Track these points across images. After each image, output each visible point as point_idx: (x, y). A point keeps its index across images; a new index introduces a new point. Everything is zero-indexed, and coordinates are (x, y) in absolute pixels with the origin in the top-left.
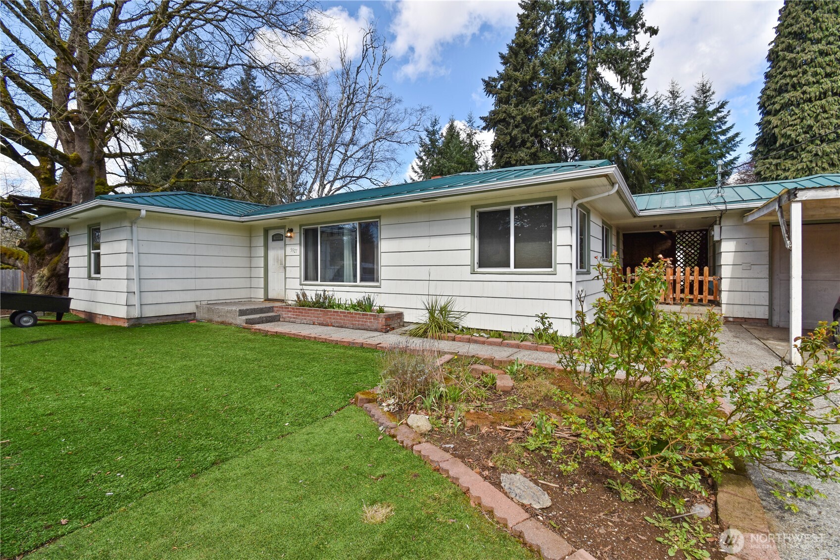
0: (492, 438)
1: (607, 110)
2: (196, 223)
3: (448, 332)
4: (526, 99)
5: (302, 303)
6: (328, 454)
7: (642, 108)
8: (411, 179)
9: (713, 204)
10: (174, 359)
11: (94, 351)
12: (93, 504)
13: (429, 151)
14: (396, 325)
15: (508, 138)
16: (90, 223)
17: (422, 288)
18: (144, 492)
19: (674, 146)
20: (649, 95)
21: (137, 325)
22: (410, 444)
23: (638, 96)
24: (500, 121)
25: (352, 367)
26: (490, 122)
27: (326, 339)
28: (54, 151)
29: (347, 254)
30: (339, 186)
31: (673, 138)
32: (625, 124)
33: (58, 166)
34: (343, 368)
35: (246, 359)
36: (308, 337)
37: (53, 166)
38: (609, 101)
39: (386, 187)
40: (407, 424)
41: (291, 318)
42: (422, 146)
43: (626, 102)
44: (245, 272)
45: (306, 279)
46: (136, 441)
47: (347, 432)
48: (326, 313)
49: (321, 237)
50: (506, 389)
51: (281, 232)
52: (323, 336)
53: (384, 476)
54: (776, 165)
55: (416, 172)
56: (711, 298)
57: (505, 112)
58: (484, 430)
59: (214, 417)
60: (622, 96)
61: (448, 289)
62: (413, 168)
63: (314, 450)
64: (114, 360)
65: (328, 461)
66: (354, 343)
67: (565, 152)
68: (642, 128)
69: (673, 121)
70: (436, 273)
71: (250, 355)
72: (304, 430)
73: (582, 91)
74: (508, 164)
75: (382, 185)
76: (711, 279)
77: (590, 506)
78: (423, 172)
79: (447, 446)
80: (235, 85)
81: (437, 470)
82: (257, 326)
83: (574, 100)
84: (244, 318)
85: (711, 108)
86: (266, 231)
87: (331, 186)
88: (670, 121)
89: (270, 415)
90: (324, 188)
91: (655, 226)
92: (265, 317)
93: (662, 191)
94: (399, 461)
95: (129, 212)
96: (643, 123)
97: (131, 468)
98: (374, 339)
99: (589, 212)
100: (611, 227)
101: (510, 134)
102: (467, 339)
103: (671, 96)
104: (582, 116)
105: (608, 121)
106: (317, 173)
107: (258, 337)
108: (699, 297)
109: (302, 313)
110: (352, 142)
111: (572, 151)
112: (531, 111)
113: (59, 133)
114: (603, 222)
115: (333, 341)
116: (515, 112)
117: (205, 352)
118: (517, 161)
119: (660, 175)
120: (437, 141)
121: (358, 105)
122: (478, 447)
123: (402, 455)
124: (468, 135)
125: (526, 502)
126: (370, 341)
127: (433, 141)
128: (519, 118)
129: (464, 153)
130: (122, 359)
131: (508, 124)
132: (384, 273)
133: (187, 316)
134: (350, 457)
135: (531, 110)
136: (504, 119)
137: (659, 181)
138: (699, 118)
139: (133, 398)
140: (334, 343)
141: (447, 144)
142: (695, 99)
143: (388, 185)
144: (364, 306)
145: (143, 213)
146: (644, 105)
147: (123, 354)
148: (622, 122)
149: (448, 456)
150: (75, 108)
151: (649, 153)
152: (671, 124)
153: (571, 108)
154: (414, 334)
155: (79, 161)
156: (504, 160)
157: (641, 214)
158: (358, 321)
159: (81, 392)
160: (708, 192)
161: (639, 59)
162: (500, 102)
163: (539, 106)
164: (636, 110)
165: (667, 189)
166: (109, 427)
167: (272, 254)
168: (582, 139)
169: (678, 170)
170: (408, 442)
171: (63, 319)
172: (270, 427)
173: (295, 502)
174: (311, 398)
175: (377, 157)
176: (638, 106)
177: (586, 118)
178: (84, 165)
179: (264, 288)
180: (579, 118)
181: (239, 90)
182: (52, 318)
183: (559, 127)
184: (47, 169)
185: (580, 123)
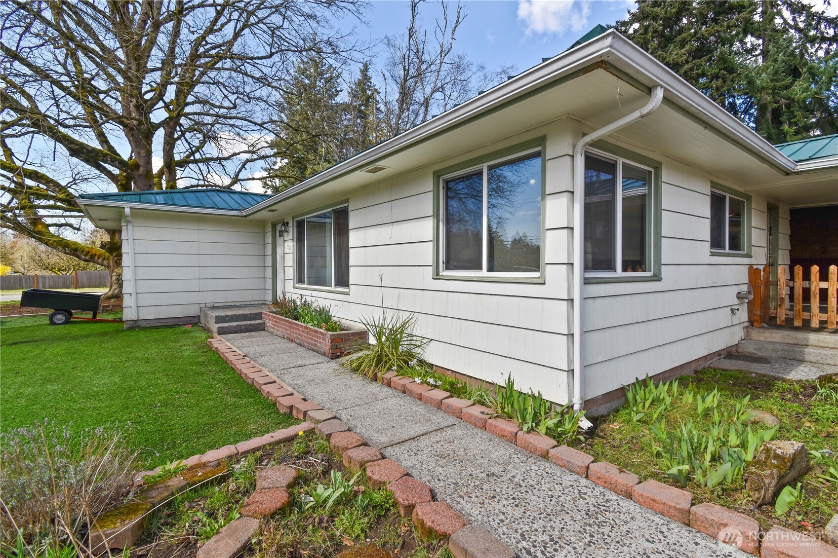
2: (200, 219)
3: (389, 369)
14: (353, 349)
21: (134, 327)
28: (114, 158)
41: (271, 327)
45: (298, 281)
48: (291, 326)
83: (746, 31)
84: (218, 325)
86: (274, 226)
100: (749, 198)
102: (403, 386)
104: (759, 52)
109: (277, 322)
111: (743, 103)
114: (713, 185)
132: (354, 275)
133: (191, 319)
145: (127, 210)
155: (136, 167)
158: (312, 339)
168: (758, 82)
177: (765, 54)
178: (141, 169)
179: (273, 290)
180: (754, 56)
181: (357, 91)
182: (90, 315)
183: (720, 70)
184: (124, 176)
185: (755, 61)
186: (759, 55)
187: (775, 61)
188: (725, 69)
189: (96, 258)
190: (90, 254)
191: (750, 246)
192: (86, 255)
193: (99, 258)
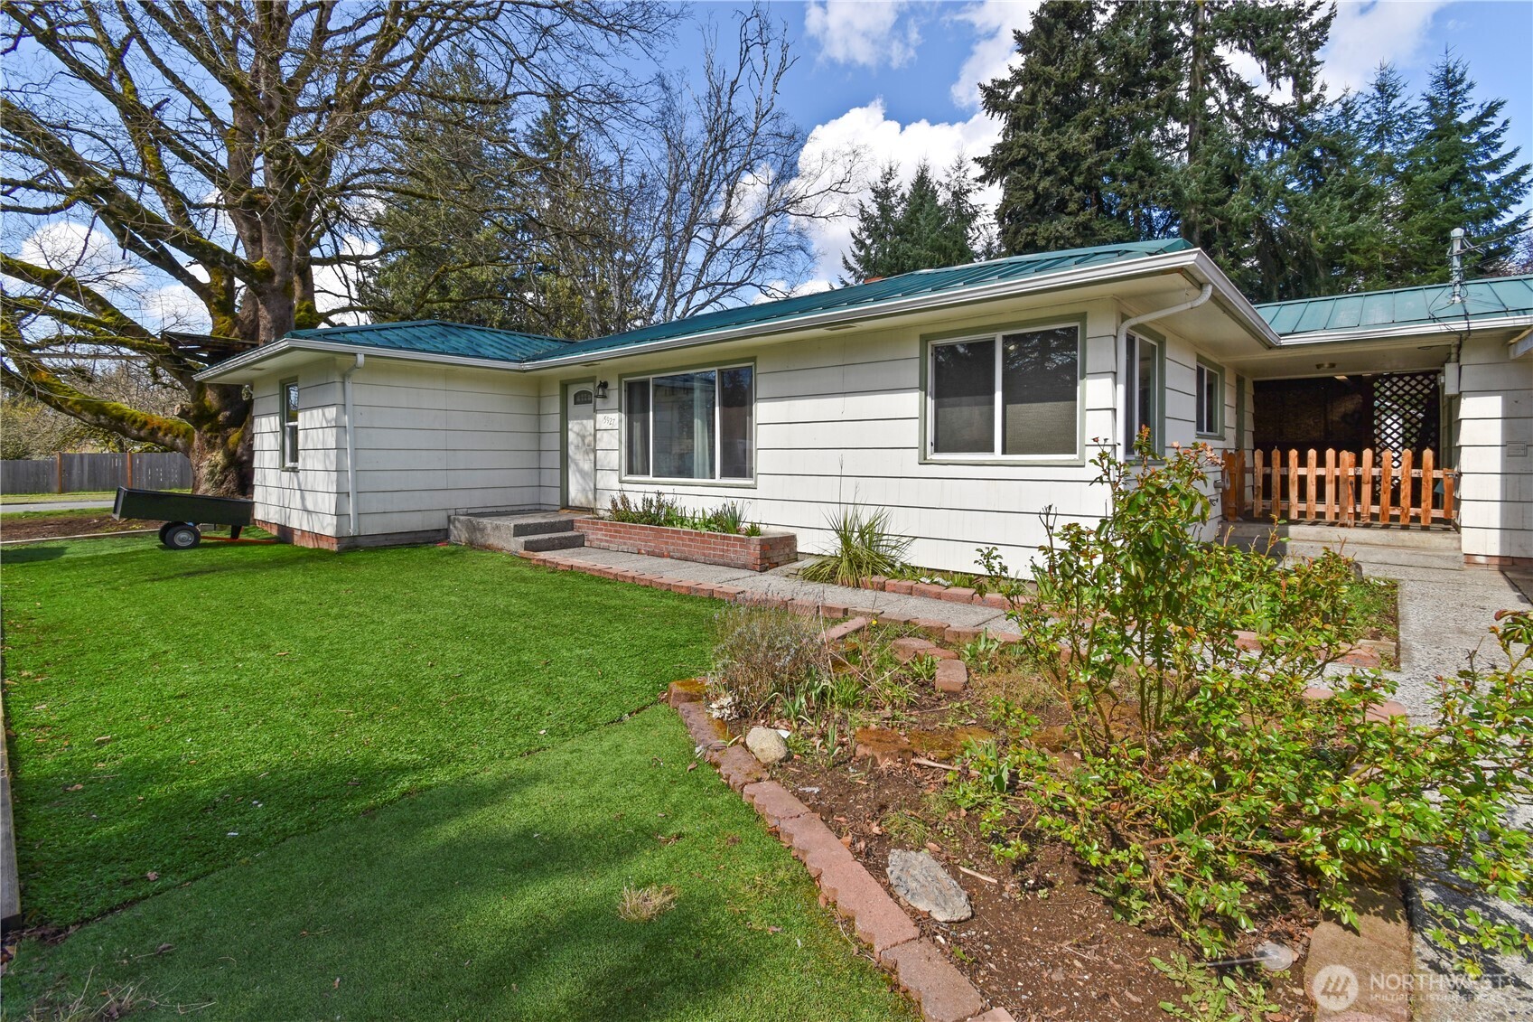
0: (898, 780)
1: (1238, 130)
2: (449, 374)
3: (874, 573)
4: (1068, 118)
5: (622, 514)
6: (594, 790)
7: (1313, 122)
8: (843, 282)
9: (1439, 319)
10: (394, 609)
11: (276, 592)
12: (204, 850)
13: (877, 228)
14: (781, 558)
15: (1030, 196)
16: (285, 376)
17: (828, 489)
18: (285, 835)
19: (1382, 196)
20: (1330, 96)
21: (351, 547)
22: (740, 782)
23: (1307, 98)
24: (1014, 164)
25: (681, 634)
26: (995, 166)
27: (651, 581)
28: (231, 258)
29: (698, 424)
30: (703, 300)
31: (1383, 182)
32: (1277, 156)
33: (238, 283)
34: (665, 636)
35: (509, 613)
36: (622, 576)
37: (231, 282)
38: (1240, 113)
39: (788, 301)
40: (744, 744)
41: (601, 540)
42: (864, 220)
43: (1277, 111)
44: (529, 460)
45: (630, 471)
46: (297, 747)
47: (639, 753)
48: (659, 534)
49: (654, 395)
50: (952, 688)
51: (590, 387)
52: (648, 576)
53: (679, 836)
55: (850, 269)
56: (1438, 513)
57: (1024, 146)
58: (885, 764)
59: (429, 713)
60: (1270, 101)
61: (874, 492)
62: (846, 262)
63: (573, 781)
64: (302, 607)
65: (594, 801)
66: (697, 590)
67: (1149, 219)
68: (1315, 164)
69: (1383, 146)
70: (853, 462)
71: (516, 605)
72: (568, 744)
73: (1182, 95)
74: (1031, 247)
75: (781, 296)
76: (1438, 474)
77: (1047, 925)
78: (865, 268)
79: (808, 789)
80: (533, 125)
81: (776, 833)
82: (542, 555)
83: (1168, 113)
84: (522, 539)
85: (1464, 119)
86: (565, 386)
87: (688, 302)
88: (1377, 147)
89: (519, 714)
90: (675, 306)
91: (1319, 366)
92: (558, 538)
93: (1358, 290)
94: (712, 812)
95: (339, 358)
96: (1317, 153)
97: (276, 792)
98: (736, 583)
99: (1162, 342)
100: (1222, 370)
101: (1035, 189)
102: (907, 587)
103: (1378, 95)
104: (1184, 145)
105: (1239, 152)
106: (664, 279)
107: (539, 575)
108: (1413, 511)
109: (619, 532)
110: (726, 220)
111: (1161, 216)
112: (1078, 140)
113: (238, 226)
114: (1200, 359)
115: (662, 584)
116: (1045, 145)
117: (446, 599)
118: (1048, 240)
119: (1355, 257)
120: (892, 208)
121: (735, 151)
122: (865, 795)
123: (720, 801)
124: (954, 193)
125: (922, 906)
126: (727, 588)
127: (885, 210)
128: (1052, 156)
129: (946, 229)
130: (314, 607)
131: (1031, 168)
132: (762, 461)
133: (434, 534)
134: (631, 799)
135: (1075, 138)
136: (1023, 160)
137: (1353, 270)
138: (1440, 138)
139: (314, 673)
140: (664, 588)
141: (912, 215)
142: (1430, 99)
143: (792, 296)
144: (726, 522)
145: (361, 358)
146: (1319, 117)
147: (318, 597)
148: (1270, 154)
149: (801, 808)
150: (261, 184)
151: (1328, 212)
152: (1379, 154)
153: (1162, 129)
154: (813, 576)
155: (268, 274)
156: (1021, 239)
157: (1285, 341)
158: (714, 549)
159: (239, 660)
160: (1432, 294)
161: (1306, 25)
162: (1014, 125)
163: (1092, 132)
164: (1299, 128)
165: (1368, 289)
166: (264, 721)
167: (574, 426)
168: (1186, 192)
169: (1395, 246)
170: (738, 778)
171: (243, 536)
172: (514, 736)
173: (515, 871)
174: (596, 687)
175: (770, 245)
176: (1304, 119)
177: (1192, 149)
178: (277, 279)
179: (561, 487)
180: (1178, 150)
181: (540, 134)
182: (225, 534)
183: (1136, 169)
184: (223, 288)
185: (1179, 159)
186: (1185, 149)
187: (1208, 163)
188: (1142, 168)
189: (160, 434)
190: (149, 427)
191: (1223, 427)
192: (139, 429)
193: (166, 435)
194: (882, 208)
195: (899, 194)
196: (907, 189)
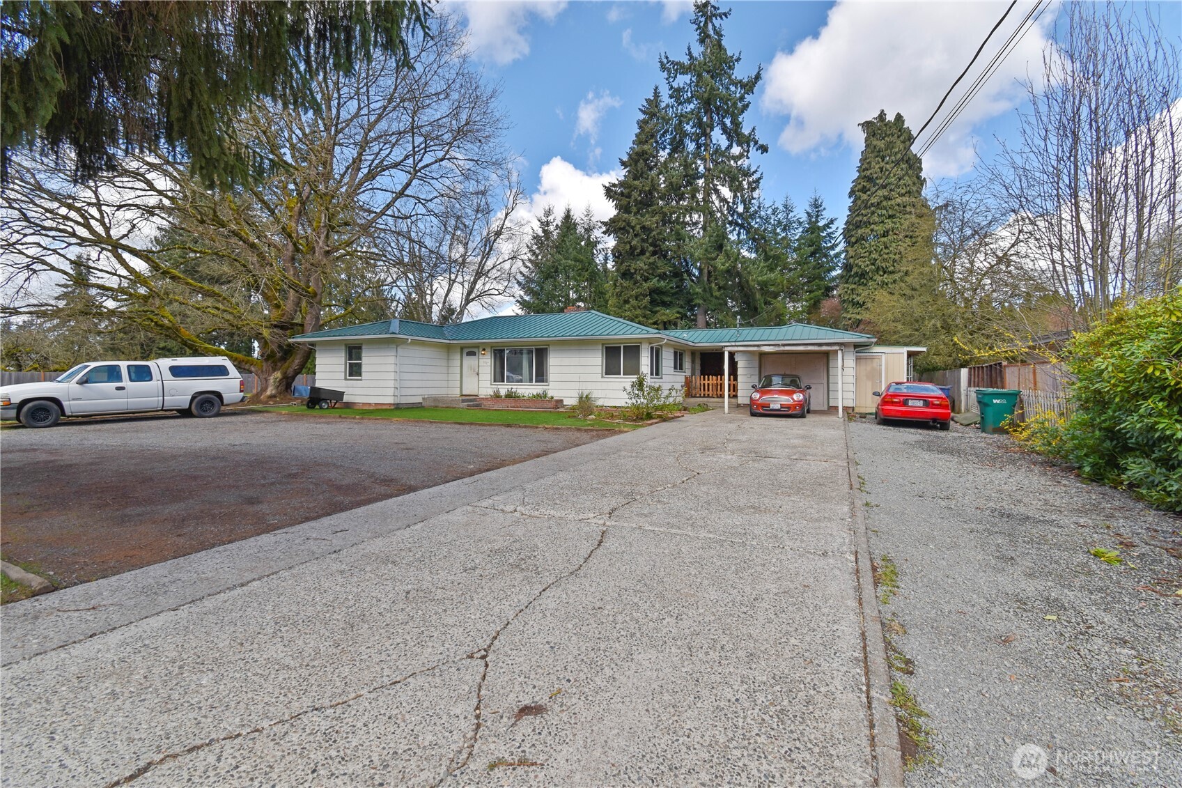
4: (646, 206)
5: (497, 397)
13: (542, 243)
14: (558, 406)
15: (628, 247)
16: (349, 343)
21: (398, 407)
24: (619, 229)
26: (612, 227)
29: (525, 366)
42: (534, 238)
44: (444, 377)
48: (516, 401)
49: (507, 355)
51: (475, 349)
54: (852, 290)
55: (527, 267)
57: (625, 220)
69: (787, 234)
70: (583, 378)
76: (734, 383)
78: (535, 267)
85: (821, 224)
86: (462, 349)
88: (784, 235)
92: (474, 404)
99: (662, 347)
101: (630, 243)
109: (499, 401)
116: (635, 221)
120: (551, 232)
124: (586, 229)
127: (547, 233)
128: (638, 227)
129: (582, 248)
131: (628, 233)
132: (551, 377)
133: (418, 404)
136: (623, 229)
138: (811, 232)
141: (563, 236)
142: (807, 213)
144: (542, 397)
145: (409, 341)
151: (757, 269)
152: (785, 237)
153: (691, 217)
156: (623, 267)
157: (697, 345)
158: (537, 404)
161: (751, 179)
162: (620, 208)
167: (466, 364)
177: (704, 228)
179: (460, 387)
180: (697, 228)
185: (697, 232)
186: (700, 228)
191: (685, 368)
194: (544, 231)
195: (555, 224)
196: (559, 222)
